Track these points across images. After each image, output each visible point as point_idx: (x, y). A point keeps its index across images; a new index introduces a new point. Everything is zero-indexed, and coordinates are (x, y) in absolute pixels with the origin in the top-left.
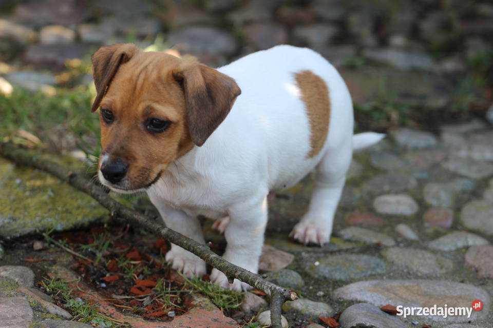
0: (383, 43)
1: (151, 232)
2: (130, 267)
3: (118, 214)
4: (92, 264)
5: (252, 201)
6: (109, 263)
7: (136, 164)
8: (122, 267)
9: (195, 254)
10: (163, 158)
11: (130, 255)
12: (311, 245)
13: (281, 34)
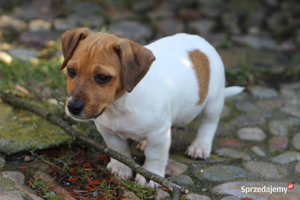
0: (244, 31)
1: (98, 150)
2: (85, 173)
3: (78, 139)
4: (61, 170)
5: (162, 130)
6: (71, 170)
7: (89, 103)
8: (79, 172)
9: (125, 164)
10: (106, 99)
11: (85, 165)
12: (198, 159)
13: (180, 26)
